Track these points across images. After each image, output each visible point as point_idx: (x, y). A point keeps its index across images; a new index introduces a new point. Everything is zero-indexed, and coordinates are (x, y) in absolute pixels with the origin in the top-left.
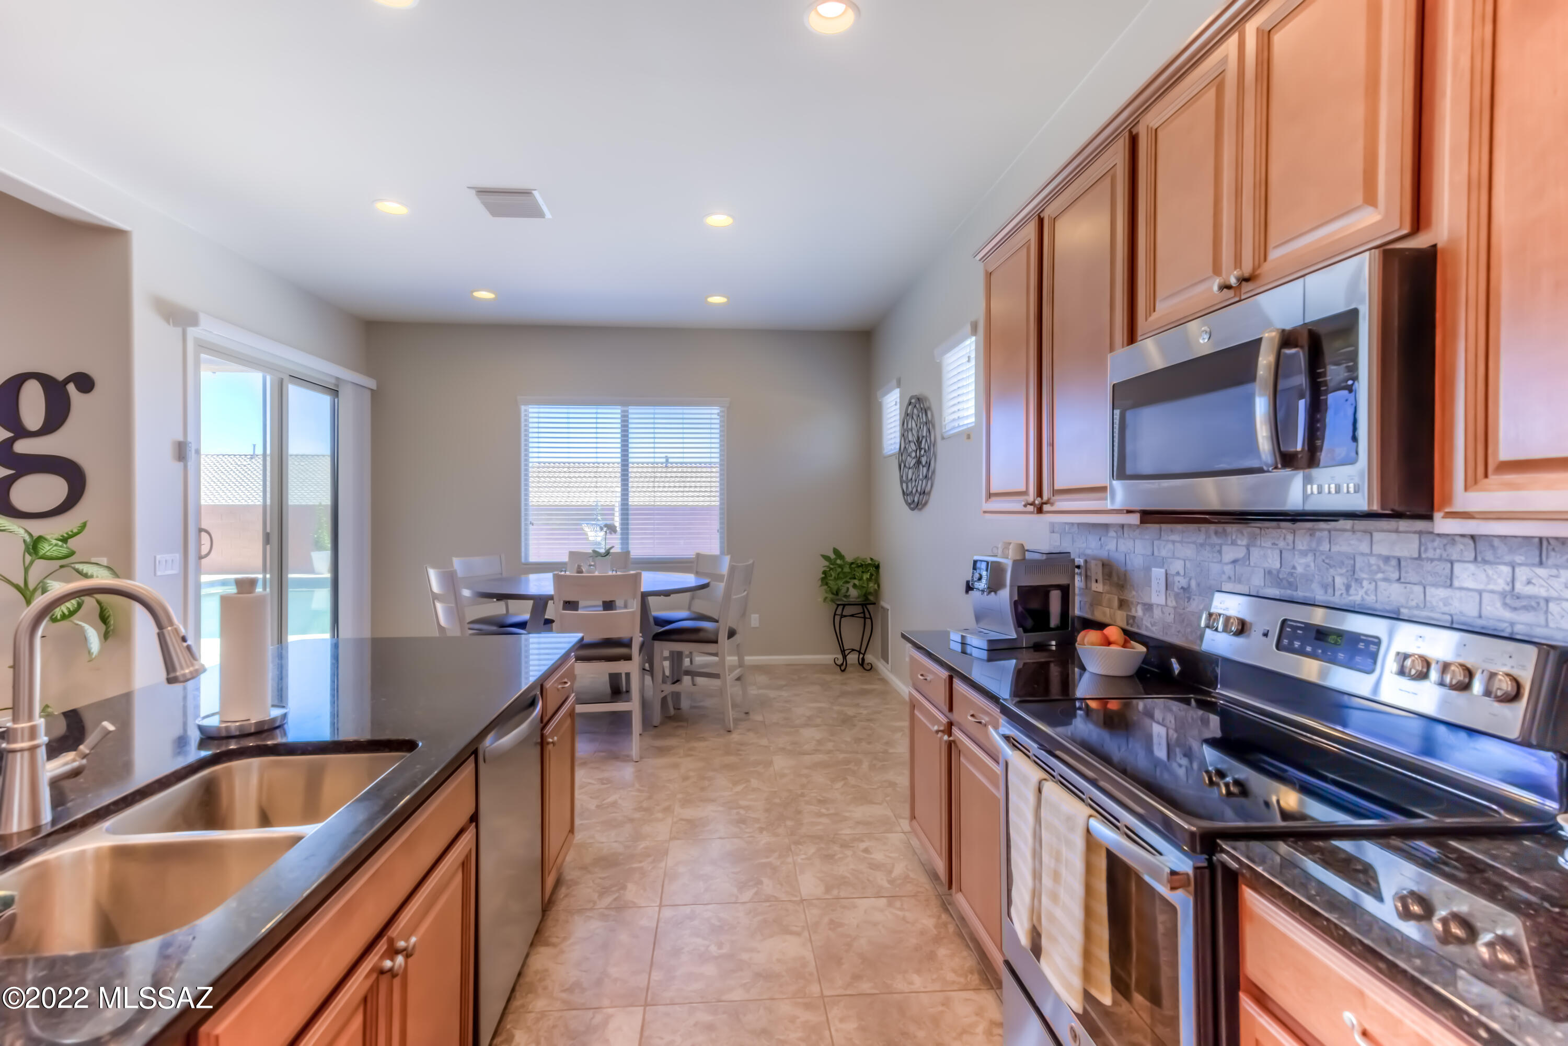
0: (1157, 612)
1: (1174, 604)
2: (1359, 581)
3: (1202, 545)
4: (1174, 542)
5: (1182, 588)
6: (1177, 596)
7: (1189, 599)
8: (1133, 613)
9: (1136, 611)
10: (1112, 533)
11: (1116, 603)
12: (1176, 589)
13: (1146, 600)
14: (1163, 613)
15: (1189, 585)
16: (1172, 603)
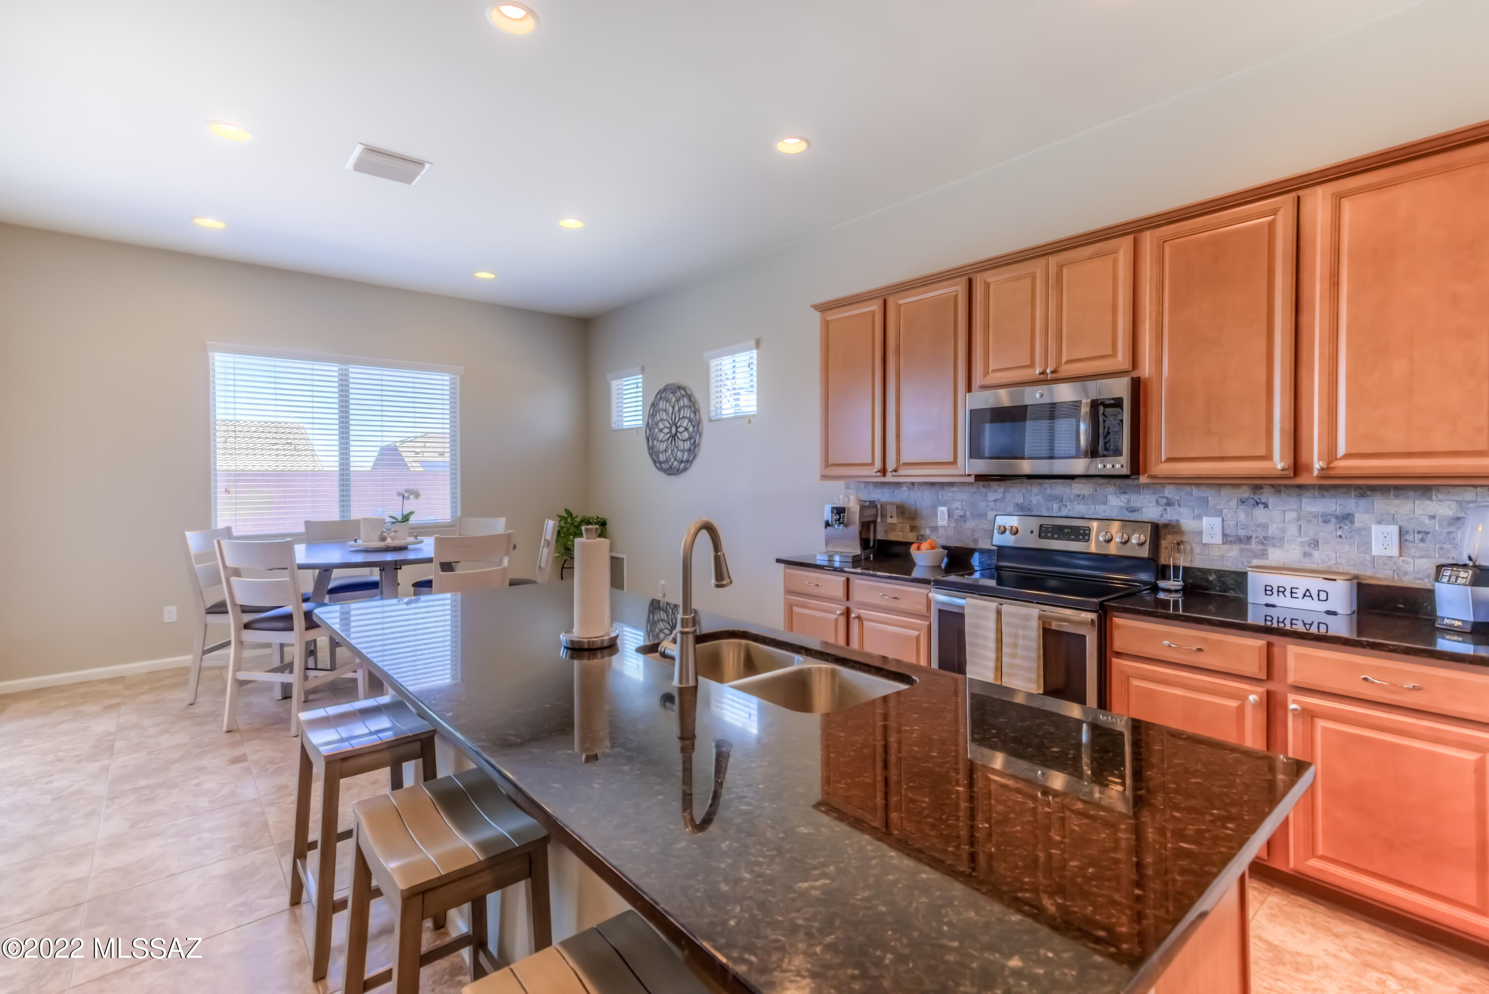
0: (941, 531)
1: (954, 525)
2: (1066, 506)
3: (974, 493)
4: (953, 492)
5: (960, 516)
6: (956, 521)
7: (965, 522)
8: (922, 532)
9: (925, 531)
10: (904, 488)
11: (908, 528)
12: (955, 517)
13: (933, 524)
14: (946, 531)
15: (965, 514)
16: (953, 524)
